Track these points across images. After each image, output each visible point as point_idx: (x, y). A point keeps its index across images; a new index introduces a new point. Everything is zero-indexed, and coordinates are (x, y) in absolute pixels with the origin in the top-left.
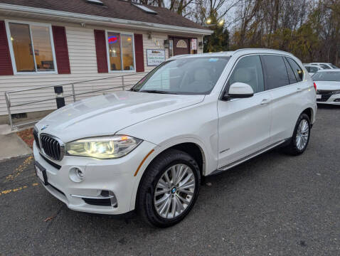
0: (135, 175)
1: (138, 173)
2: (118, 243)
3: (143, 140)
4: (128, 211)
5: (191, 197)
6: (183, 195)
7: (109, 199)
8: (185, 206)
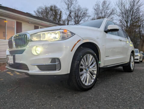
0: (71, 51)
1: (73, 51)
2: (58, 98)
3: (75, 34)
4: (66, 73)
5: (95, 76)
6: (92, 74)
7: (56, 65)
8: (93, 81)
